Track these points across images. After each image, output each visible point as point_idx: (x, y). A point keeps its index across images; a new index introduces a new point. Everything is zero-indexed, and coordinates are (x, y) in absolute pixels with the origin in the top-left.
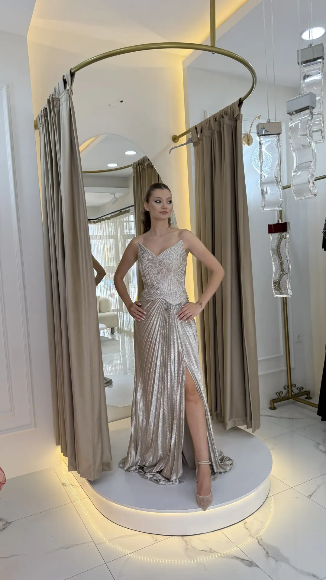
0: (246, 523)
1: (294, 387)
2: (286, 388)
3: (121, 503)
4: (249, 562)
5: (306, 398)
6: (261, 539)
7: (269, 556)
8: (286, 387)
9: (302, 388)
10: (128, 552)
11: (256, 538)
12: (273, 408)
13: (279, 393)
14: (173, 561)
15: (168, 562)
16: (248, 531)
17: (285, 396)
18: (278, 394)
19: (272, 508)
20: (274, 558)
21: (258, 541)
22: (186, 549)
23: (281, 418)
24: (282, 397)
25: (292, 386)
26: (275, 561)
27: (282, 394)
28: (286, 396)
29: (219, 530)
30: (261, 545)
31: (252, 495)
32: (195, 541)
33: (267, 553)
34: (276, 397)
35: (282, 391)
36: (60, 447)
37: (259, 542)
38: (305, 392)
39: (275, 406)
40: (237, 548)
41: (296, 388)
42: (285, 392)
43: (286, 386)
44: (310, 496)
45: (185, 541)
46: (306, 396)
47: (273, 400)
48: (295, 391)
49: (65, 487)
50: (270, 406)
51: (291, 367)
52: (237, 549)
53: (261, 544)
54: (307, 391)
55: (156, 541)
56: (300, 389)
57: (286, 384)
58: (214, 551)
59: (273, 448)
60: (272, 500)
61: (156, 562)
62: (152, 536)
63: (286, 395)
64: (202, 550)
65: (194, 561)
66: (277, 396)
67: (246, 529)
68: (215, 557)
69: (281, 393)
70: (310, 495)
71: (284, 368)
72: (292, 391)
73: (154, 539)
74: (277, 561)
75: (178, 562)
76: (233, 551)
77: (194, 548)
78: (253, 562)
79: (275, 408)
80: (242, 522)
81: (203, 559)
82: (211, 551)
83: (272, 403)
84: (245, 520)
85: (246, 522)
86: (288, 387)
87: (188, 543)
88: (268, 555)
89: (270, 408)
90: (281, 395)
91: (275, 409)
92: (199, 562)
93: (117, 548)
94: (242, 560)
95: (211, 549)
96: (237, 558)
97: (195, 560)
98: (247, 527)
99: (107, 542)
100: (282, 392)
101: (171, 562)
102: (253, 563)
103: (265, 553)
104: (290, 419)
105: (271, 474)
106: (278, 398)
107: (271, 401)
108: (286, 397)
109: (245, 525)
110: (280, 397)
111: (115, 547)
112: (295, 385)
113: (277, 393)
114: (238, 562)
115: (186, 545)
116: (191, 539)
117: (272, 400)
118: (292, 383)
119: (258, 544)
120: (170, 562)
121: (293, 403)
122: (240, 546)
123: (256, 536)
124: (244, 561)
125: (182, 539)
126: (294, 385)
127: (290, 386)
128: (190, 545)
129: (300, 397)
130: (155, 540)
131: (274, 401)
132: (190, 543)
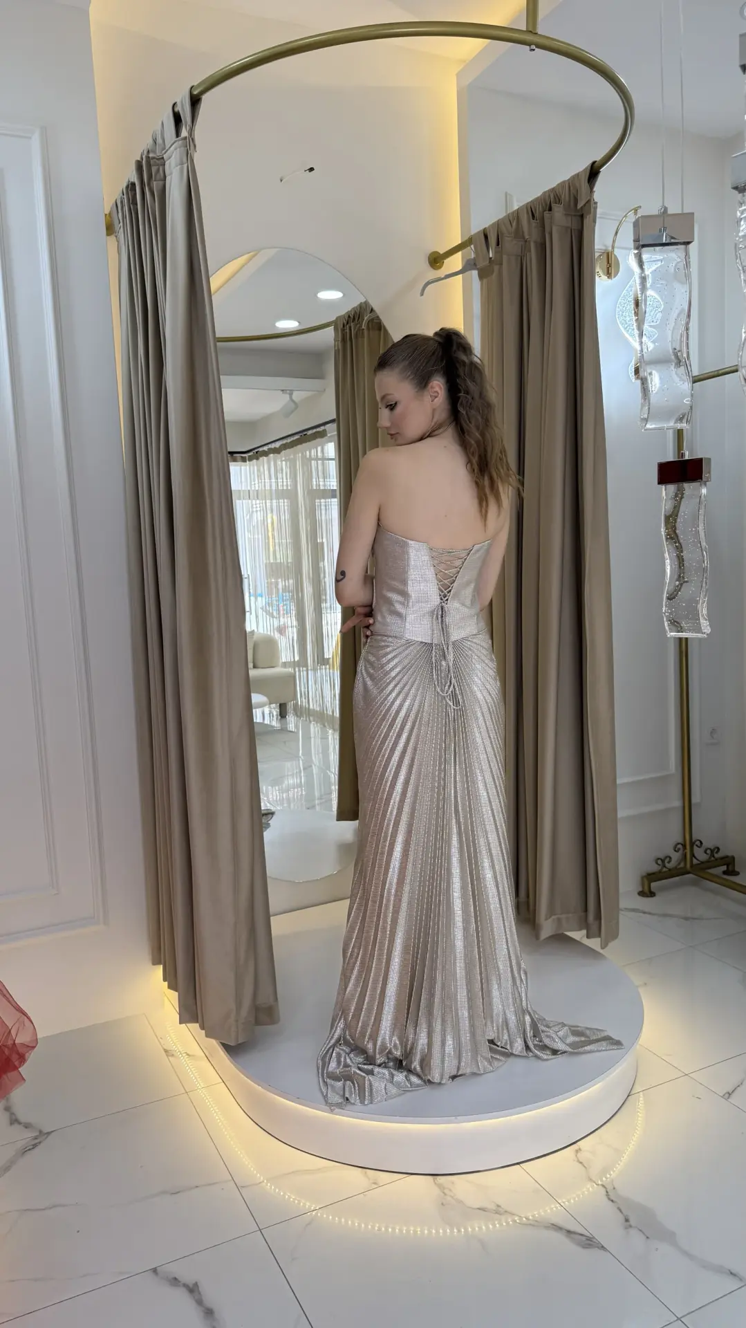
0: (578, 1151)
1: (697, 846)
2: (679, 849)
3: (298, 1099)
4: (584, 1238)
5: (724, 873)
6: (614, 1188)
7: (630, 1226)
8: (679, 846)
9: (716, 850)
10: (310, 1207)
11: (603, 1186)
12: (647, 893)
13: (662, 861)
14: (412, 1229)
15: (401, 1231)
16: (584, 1168)
17: (676, 867)
18: (659, 862)
19: (639, 1119)
20: (640, 1230)
21: (607, 1192)
22: (442, 1204)
23: (665, 915)
24: (670, 870)
25: (692, 844)
26: (644, 1238)
27: (669, 862)
28: (678, 867)
29: (518, 1164)
30: (612, 1201)
31: (594, 1089)
32: (462, 1187)
33: (627, 1220)
34: (655, 868)
35: (671, 856)
36: (161, 967)
37: (609, 1193)
38: (722, 858)
39: (652, 890)
40: (558, 1205)
41: (702, 850)
42: (676, 857)
43: (678, 844)
44: (727, 1095)
45: (440, 1186)
46: (724, 868)
47: (649, 875)
48: (701, 855)
49: (170, 1058)
50: (641, 889)
51: (694, 800)
52: (556, 1208)
53: (612, 1198)
54: (727, 857)
55: (375, 1183)
56: (712, 851)
57: (680, 840)
58: (506, 1212)
59: (646, 984)
60: (640, 1101)
61: (374, 1229)
62: (366, 1173)
63: (679, 864)
64: (479, 1209)
65: (459, 1231)
66: (657, 865)
67: (580, 1165)
68: (508, 1223)
69: (668, 859)
70: (729, 1093)
71: (677, 803)
72: (693, 855)
73: (369, 1179)
74: (647, 1237)
75: (422, 1231)
76: (550, 1211)
77: (462, 1201)
78: (594, 1238)
79: (652, 894)
80: (569, 1148)
81: (480, 1228)
82: (499, 1211)
83: (646, 883)
84: (578, 1143)
85: (580, 1149)
86: (684, 846)
87: (446, 1191)
88: (628, 1223)
89: (642, 894)
90: (667, 865)
91: (652, 896)
92: (470, 1233)
93: (287, 1197)
94: (569, 1232)
95: (498, 1206)
96: (557, 1228)
97: (463, 1230)
98: (581, 1161)
99: (263, 1181)
100: (670, 858)
101: (408, 1231)
102: (595, 1240)
103: (621, 1218)
104: (686, 919)
105: (640, 1043)
106: (660, 872)
107: (643, 878)
108: (681, 868)
109: (579, 1155)
110: (664, 870)
111: (282, 1194)
112: (701, 843)
113: (658, 859)
114: (560, 1237)
115: (443, 1194)
116: (453, 1183)
117: (644, 874)
118: (695, 837)
119: (607, 1200)
120: (404, 1231)
121: (695, 884)
122: (564, 1200)
123: (602, 1180)
124: (572, 1235)
125: (434, 1181)
126: (698, 843)
127: (688, 844)
128: (451, 1196)
129: (710, 871)
130: (372, 1181)
131: (651, 877)
132: (450, 1190)
